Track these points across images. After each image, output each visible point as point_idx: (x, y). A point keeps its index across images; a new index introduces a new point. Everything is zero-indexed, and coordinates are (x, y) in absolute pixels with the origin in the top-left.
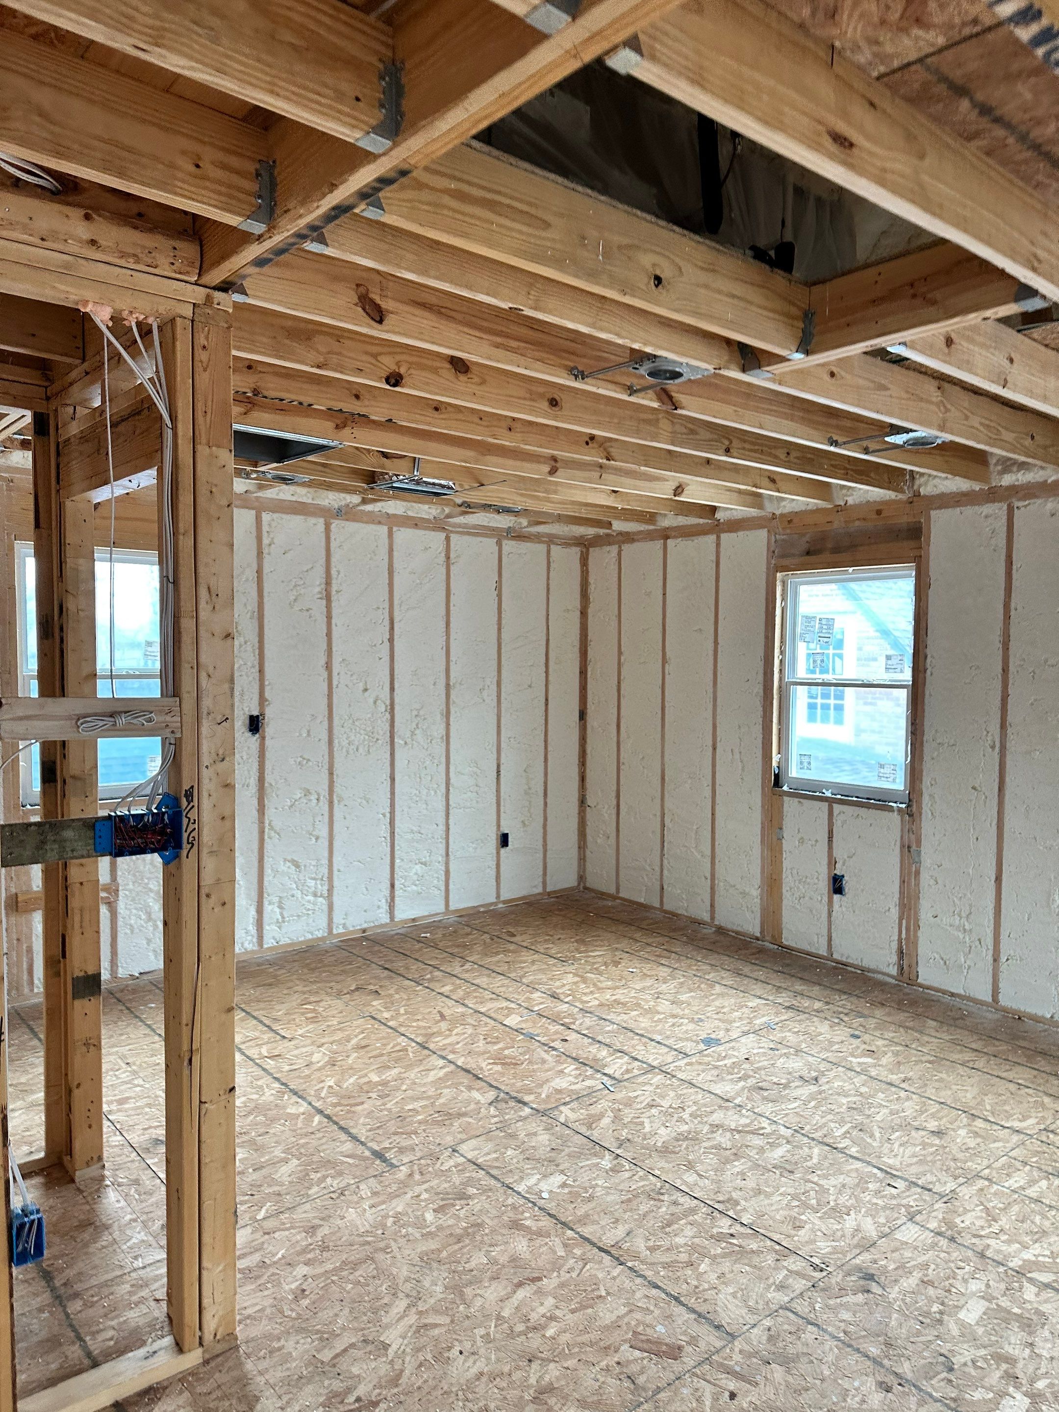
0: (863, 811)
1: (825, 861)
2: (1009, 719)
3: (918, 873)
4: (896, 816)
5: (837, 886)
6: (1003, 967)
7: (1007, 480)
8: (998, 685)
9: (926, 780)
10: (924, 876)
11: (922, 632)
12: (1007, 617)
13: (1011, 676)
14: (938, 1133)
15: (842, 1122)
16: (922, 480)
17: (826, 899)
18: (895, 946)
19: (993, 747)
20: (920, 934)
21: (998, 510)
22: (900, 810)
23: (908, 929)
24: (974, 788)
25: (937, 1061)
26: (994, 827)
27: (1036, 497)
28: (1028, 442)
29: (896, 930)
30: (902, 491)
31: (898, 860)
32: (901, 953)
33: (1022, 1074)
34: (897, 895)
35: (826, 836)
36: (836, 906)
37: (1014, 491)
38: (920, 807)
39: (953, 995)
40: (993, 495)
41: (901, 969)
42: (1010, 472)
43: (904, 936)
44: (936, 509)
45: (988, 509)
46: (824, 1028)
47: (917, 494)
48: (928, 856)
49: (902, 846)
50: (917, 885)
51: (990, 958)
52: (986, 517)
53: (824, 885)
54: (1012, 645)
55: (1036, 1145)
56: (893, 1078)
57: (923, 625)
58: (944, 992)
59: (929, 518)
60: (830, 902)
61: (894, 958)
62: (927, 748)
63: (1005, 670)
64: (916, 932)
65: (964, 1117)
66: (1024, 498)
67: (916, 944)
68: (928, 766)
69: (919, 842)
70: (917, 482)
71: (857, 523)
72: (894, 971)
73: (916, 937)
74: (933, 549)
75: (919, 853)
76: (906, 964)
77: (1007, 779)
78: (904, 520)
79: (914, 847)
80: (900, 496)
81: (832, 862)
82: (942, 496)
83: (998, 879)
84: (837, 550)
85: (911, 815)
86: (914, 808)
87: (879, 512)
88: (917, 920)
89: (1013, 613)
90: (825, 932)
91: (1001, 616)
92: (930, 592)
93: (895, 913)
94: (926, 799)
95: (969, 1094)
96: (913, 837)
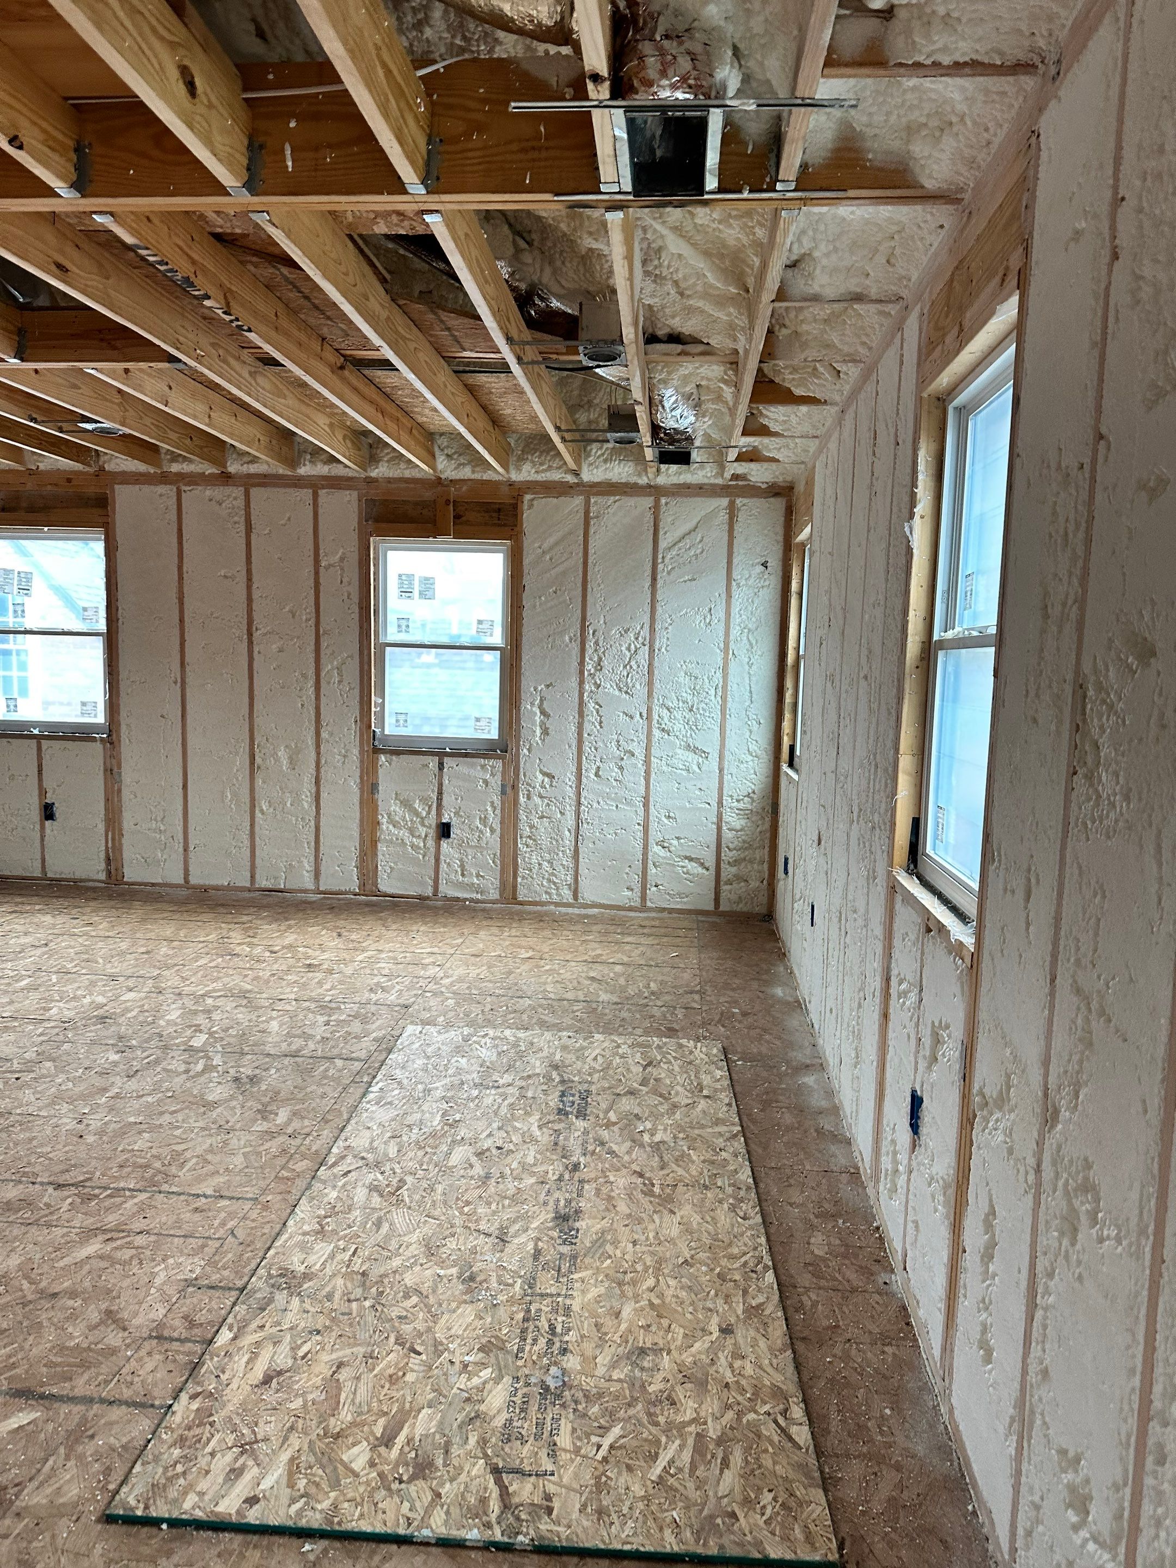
0: (69, 744)
1: (36, 793)
2: (187, 659)
3: (119, 791)
4: (98, 746)
5: (48, 812)
6: (191, 855)
7: (175, 468)
8: (176, 631)
9: (123, 713)
10: (126, 793)
11: (113, 588)
12: (181, 578)
13: (187, 625)
14: (147, 952)
15: (72, 960)
16: (106, 458)
17: (38, 827)
18: (102, 855)
19: (175, 683)
20: (124, 841)
21: (167, 490)
22: (102, 739)
23: (113, 839)
24: (162, 716)
25: (143, 921)
26: (180, 746)
27: (197, 484)
28: (188, 441)
29: (103, 842)
30: (90, 466)
31: (102, 782)
32: (108, 860)
33: (204, 917)
34: (103, 812)
35: (36, 770)
36: (48, 831)
37: (181, 478)
38: (119, 736)
39: (153, 885)
40: (164, 478)
41: (109, 873)
42: (177, 461)
43: (110, 845)
44: (121, 483)
45: (162, 489)
46: (48, 919)
47: (102, 469)
48: (128, 776)
49: (105, 770)
50: (120, 801)
51: (181, 850)
52: (161, 495)
53: (35, 813)
54: (186, 600)
55: (215, 945)
56: (110, 934)
57: (113, 581)
58: (146, 884)
59: (113, 491)
60: (43, 828)
61: (103, 866)
62: (122, 686)
63: (182, 621)
64: (120, 840)
65: (165, 943)
66: (189, 484)
67: (121, 850)
68: (124, 700)
69: (119, 767)
70: (102, 459)
71: (49, 487)
72: (102, 876)
73: (121, 844)
74: (118, 517)
75: (120, 774)
76: (113, 868)
77: (188, 707)
78: (91, 490)
79: (115, 770)
80: (87, 469)
81: (43, 792)
82: (124, 473)
83: (185, 787)
84: (31, 509)
85: (111, 743)
86: (114, 737)
87: (69, 480)
88: (121, 830)
89: (185, 575)
90: (38, 856)
91: (176, 577)
92: (118, 554)
93: (101, 827)
94: (123, 728)
95: (169, 931)
96: (114, 761)
